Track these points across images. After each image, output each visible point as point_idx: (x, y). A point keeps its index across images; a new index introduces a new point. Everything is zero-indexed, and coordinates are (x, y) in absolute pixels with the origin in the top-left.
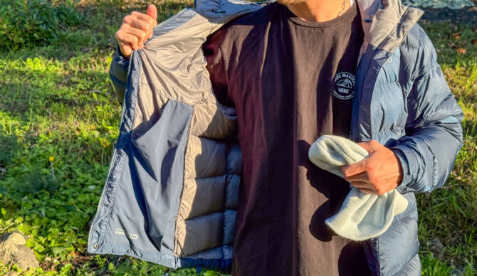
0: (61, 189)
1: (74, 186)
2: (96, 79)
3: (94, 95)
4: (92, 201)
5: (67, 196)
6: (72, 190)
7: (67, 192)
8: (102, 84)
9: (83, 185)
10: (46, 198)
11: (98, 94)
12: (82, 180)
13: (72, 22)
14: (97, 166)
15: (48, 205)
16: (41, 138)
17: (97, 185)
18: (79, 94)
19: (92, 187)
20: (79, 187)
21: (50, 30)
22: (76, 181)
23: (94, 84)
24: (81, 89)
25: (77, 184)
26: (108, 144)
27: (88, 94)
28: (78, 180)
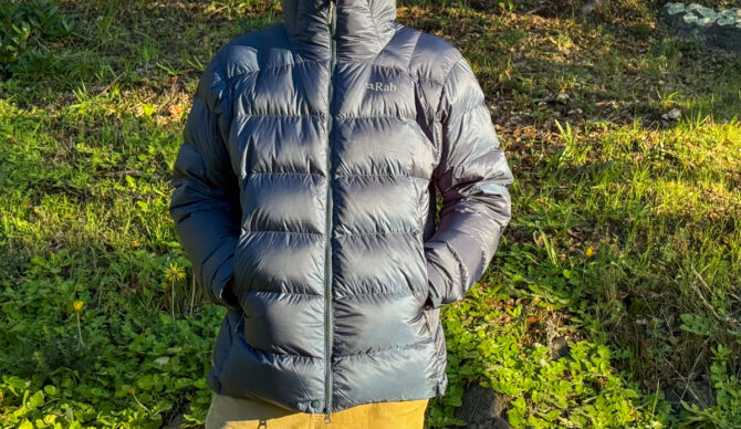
0: (97, 365)
1: (124, 359)
2: (127, 148)
3: (129, 179)
4: (165, 388)
5: (111, 379)
6: (121, 366)
7: (112, 371)
8: (142, 157)
9: (141, 358)
10: (67, 383)
11: (137, 178)
12: (139, 349)
13: (52, 32)
14: (166, 319)
15: (76, 396)
16: (34, 265)
17: (171, 356)
18: (96, 178)
19: (163, 361)
20: (133, 362)
21: (10, 47)
22: (127, 350)
23: (125, 158)
24: (99, 168)
25: (130, 355)
26: (181, 275)
27: (117, 178)
28: (131, 347)
